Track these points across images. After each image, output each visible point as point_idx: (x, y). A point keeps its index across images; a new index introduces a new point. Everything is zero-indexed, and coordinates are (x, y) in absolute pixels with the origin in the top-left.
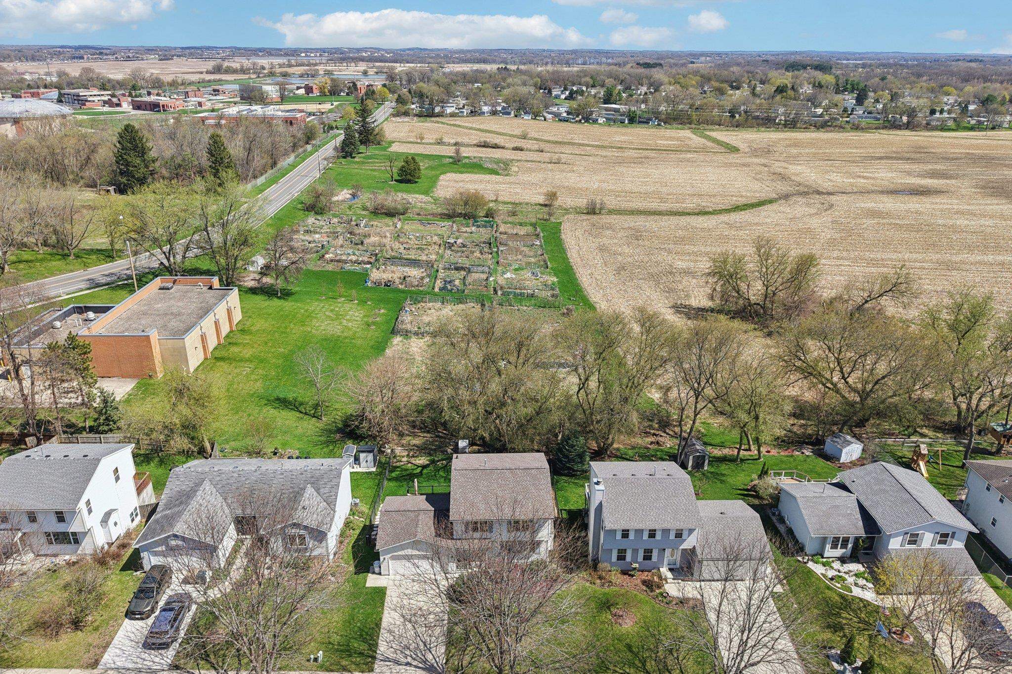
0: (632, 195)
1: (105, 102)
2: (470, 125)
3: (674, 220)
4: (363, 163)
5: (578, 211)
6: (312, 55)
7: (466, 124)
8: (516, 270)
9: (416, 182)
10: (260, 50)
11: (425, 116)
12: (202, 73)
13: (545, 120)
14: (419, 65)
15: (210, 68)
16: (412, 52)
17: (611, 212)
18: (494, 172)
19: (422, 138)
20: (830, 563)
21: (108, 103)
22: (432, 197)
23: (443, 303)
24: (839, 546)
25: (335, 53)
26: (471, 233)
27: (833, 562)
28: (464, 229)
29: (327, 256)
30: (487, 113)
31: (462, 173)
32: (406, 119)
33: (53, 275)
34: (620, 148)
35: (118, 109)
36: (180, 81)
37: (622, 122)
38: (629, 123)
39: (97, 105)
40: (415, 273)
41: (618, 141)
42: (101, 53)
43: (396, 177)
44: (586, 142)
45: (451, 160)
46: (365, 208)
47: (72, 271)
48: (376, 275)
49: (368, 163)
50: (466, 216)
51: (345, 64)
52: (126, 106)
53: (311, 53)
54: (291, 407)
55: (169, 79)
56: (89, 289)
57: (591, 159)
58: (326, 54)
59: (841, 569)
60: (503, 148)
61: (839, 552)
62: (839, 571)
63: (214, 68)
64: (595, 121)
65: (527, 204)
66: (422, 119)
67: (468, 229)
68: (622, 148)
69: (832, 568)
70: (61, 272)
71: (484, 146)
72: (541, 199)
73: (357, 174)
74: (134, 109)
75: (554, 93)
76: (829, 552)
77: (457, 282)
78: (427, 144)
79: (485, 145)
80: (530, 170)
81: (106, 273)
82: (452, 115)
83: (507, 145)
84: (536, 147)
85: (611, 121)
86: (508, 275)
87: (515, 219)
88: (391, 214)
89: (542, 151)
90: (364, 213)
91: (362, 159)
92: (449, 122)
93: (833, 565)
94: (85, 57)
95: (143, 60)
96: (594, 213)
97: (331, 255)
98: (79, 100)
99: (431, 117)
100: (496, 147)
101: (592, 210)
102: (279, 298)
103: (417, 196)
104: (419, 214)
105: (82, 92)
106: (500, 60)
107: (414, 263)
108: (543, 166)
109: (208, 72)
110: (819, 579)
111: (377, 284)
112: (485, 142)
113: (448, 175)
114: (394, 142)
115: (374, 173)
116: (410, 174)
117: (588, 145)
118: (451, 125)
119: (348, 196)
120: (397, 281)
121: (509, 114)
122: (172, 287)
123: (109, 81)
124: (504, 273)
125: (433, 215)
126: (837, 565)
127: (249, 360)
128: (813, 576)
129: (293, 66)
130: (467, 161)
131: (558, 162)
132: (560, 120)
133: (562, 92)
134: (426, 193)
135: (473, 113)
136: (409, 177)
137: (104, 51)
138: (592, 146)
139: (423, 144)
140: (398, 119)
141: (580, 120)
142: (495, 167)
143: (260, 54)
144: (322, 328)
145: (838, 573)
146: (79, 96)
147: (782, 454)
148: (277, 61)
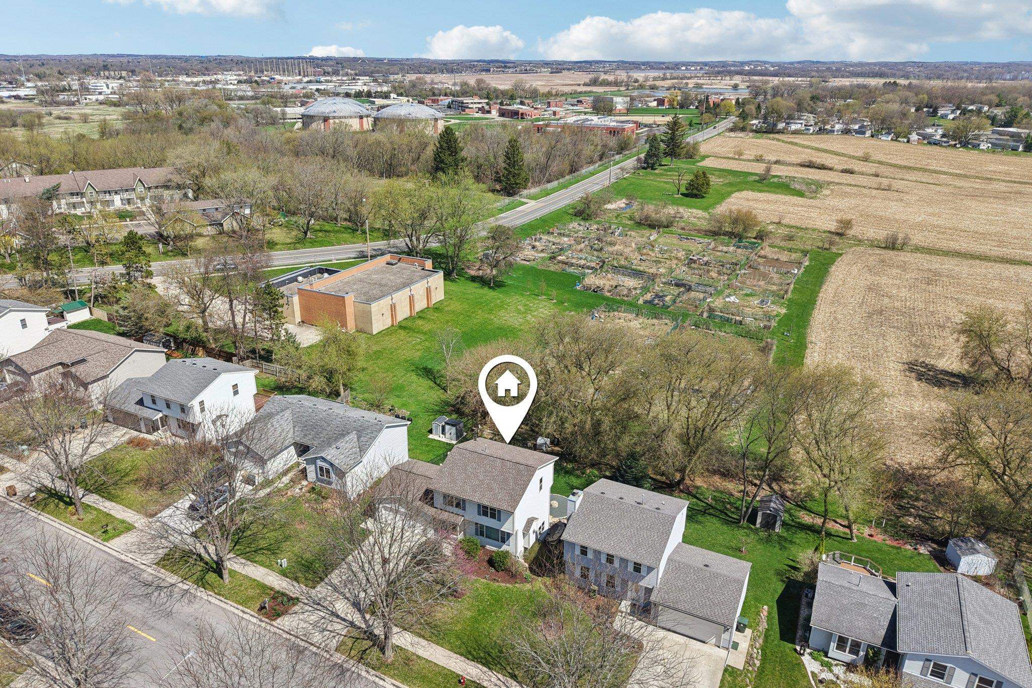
0: (962, 234)
1: (480, 109)
2: (809, 143)
3: (999, 268)
4: (662, 175)
5: (874, 244)
6: (693, 68)
7: (805, 143)
8: (747, 295)
9: (703, 197)
10: (644, 64)
11: (764, 132)
12: (579, 85)
13: (908, 142)
14: (800, 79)
15: (587, 81)
16: (800, 66)
17: (918, 249)
18: (800, 194)
19: (740, 154)
20: (832, 665)
21: (481, 110)
22: (709, 213)
23: (637, 315)
24: (848, 649)
25: (716, 66)
26: (726, 253)
27: (836, 665)
28: (720, 248)
29: (560, 258)
30: (838, 131)
31: (761, 191)
32: (741, 135)
33: (339, 244)
34: (988, 179)
35: (488, 116)
36: (554, 92)
37: (1015, 149)
38: (1025, 151)
39: (473, 112)
40: (630, 282)
41: (991, 171)
42: (505, 67)
43: (683, 190)
44: (945, 169)
45: (757, 178)
46: (631, 219)
47: (354, 243)
48: (592, 280)
49: (667, 175)
50: (731, 235)
51: (720, 78)
52: (494, 113)
53: (692, 66)
54: (430, 377)
55: (545, 90)
56: (355, 258)
57: (938, 188)
58: (707, 68)
59: (842, 676)
60: (831, 169)
61: (847, 657)
62: (838, 678)
63: (590, 81)
64: (976, 147)
65: (814, 230)
66: (758, 135)
67: (725, 249)
68: (990, 179)
69: (831, 671)
70: (346, 242)
71: (808, 166)
72: (833, 226)
73: (650, 185)
74: (499, 116)
75: (941, 112)
76: (833, 652)
77: (667, 299)
78: (744, 160)
79: (810, 165)
80: (845, 195)
81: (376, 248)
82: (795, 132)
83: (836, 167)
84: (873, 171)
85: (997, 147)
86: (732, 299)
87: (790, 244)
88: (653, 225)
89: (877, 176)
90: (629, 222)
91: (662, 172)
92: (785, 139)
93: (834, 668)
94: (492, 69)
95: (537, 73)
96: (893, 249)
97: (564, 257)
98: (462, 107)
99: (770, 133)
100: (822, 167)
101: (892, 245)
102: (490, 288)
103: (694, 211)
104: (683, 229)
105: (466, 100)
106: (902, 74)
107: (637, 274)
108: (865, 191)
109: (585, 85)
110: (805, 676)
111: (587, 288)
112: (810, 162)
113: (744, 192)
114: (708, 156)
115: (666, 186)
116: (696, 189)
117: (945, 173)
118: (787, 142)
119: (623, 205)
120: (607, 288)
121: (864, 133)
122: (396, 264)
123: (496, 90)
124: (729, 296)
125: (699, 231)
126: (839, 670)
127: (425, 333)
128: (799, 671)
129: (668, 79)
130: (776, 180)
131: (888, 189)
132: (929, 143)
133: (953, 112)
134: (706, 209)
135: (821, 131)
136: (695, 192)
137: (508, 65)
138: (951, 174)
139: (741, 160)
140: (732, 134)
141: (956, 144)
142: (804, 188)
143: (643, 67)
144: (505, 318)
145: (835, 679)
146: (463, 103)
147: (887, 542)
148: (653, 74)
